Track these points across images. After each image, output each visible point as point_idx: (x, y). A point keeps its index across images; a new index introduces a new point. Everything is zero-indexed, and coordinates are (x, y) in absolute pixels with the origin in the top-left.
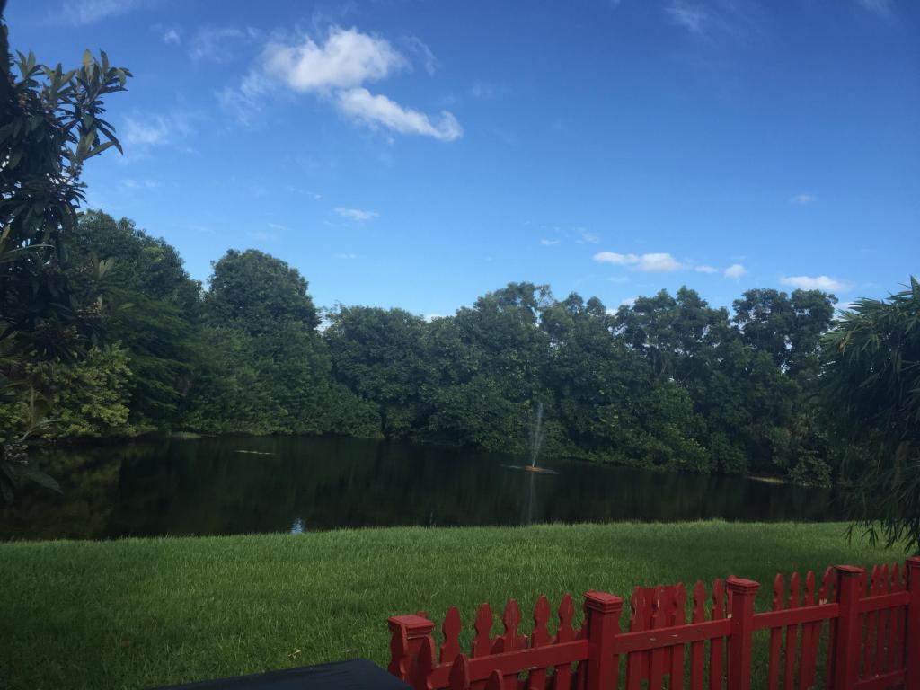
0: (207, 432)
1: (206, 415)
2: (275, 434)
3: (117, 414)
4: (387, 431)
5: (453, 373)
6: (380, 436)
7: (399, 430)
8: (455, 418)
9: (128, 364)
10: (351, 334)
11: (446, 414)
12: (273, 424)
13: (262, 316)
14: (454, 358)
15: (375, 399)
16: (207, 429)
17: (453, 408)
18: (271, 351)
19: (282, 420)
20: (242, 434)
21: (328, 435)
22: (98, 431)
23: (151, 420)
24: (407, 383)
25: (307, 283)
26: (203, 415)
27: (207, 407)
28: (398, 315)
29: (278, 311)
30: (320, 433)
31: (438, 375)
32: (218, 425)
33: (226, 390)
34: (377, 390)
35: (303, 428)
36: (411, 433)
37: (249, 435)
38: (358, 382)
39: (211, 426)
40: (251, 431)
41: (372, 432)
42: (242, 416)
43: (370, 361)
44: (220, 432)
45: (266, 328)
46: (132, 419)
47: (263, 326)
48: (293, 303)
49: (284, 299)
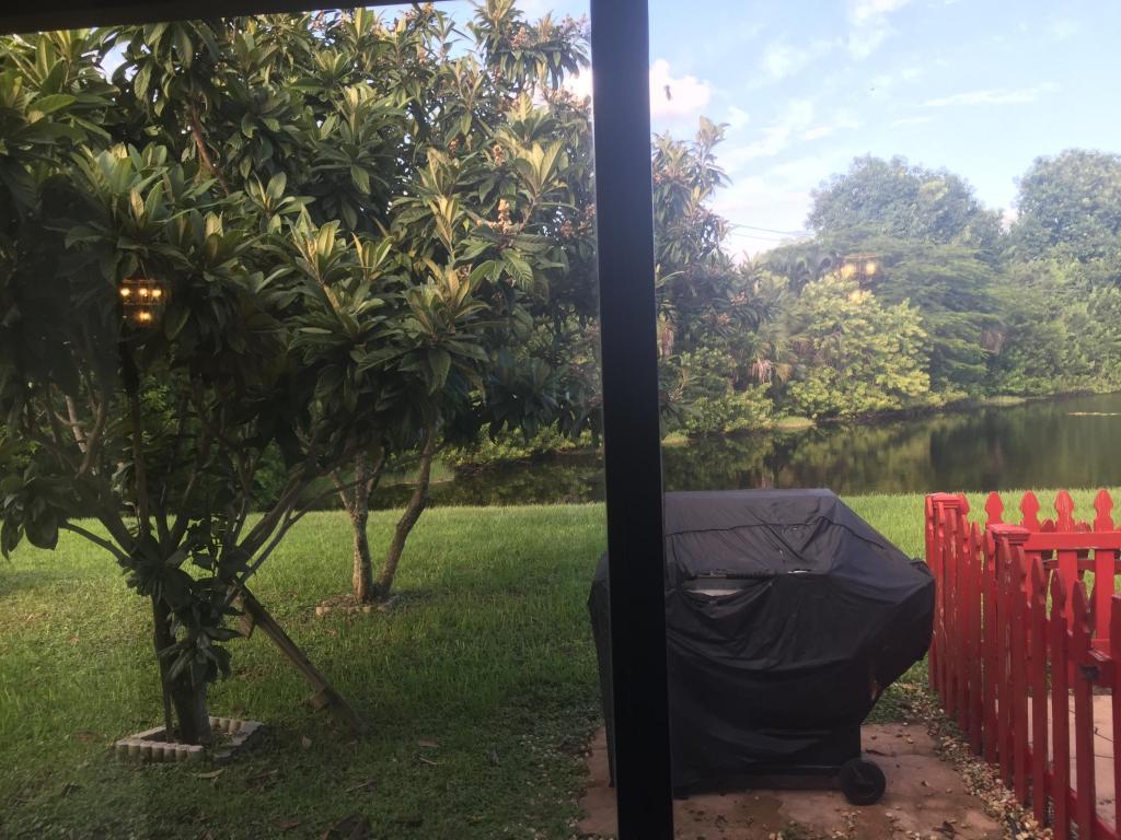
0: (1034, 395)
1: (1029, 372)
3: (916, 382)
9: (920, 325)
13: (1092, 234)
16: (1032, 390)
18: (1111, 278)
22: (898, 403)
23: (957, 385)
27: (1029, 362)
32: (1047, 384)
37: (1091, 394)
39: (1038, 386)
40: (1095, 388)
42: (1079, 371)
44: (1052, 393)
45: (1101, 249)
46: (935, 386)
47: (1096, 246)
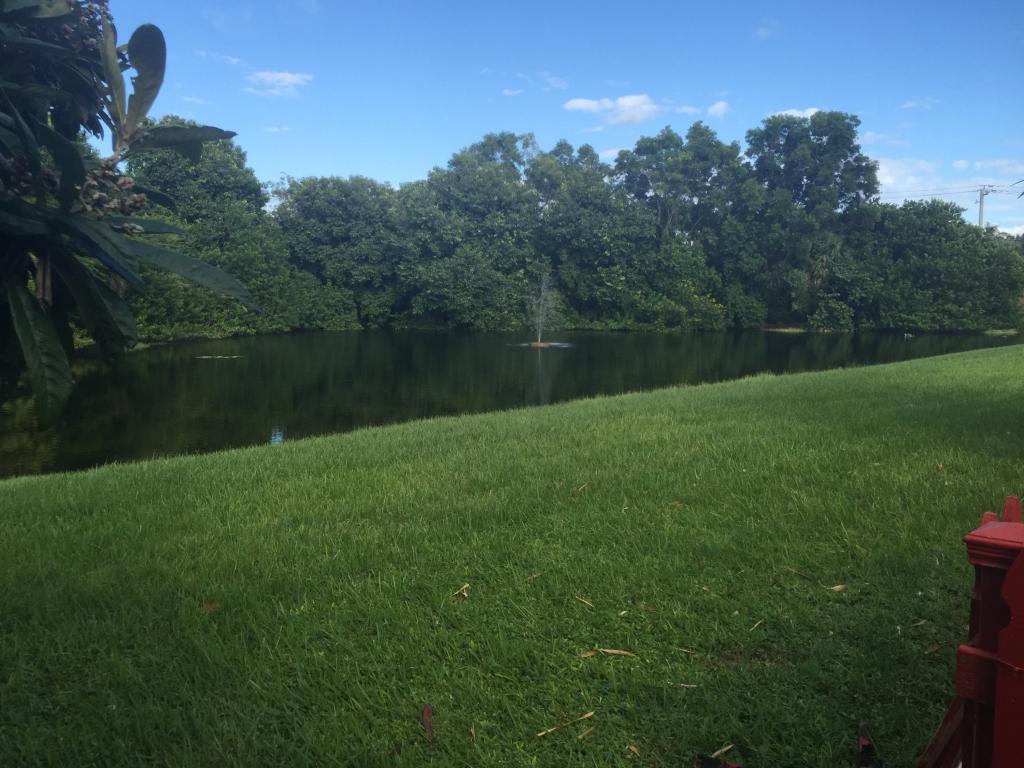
0: (155, 341)
1: (150, 320)
2: (236, 336)
4: (364, 320)
5: (434, 248)
6: (358, 327)
7: (376, 317)
8: (441, 297)
10: (307, 212)
11: (431, 294)
12: (232, 325)
13: (197, 198)
14: (432, 230)
15: (346, 285)
16: (154, 336)
17: (438, 287)
18: (215, 239)
19: (241, 318)
20: (196, 338)
21: (297, 331)
24: (380, 262)
25: (244, 154)
26: (146, 320)
27: (150, 311)
28: (359, 184)
29: (216, 190)
30: (287, 329)
31: (417, 250)
32: (166, 331)
33: (169, 289)
34: (348, 274)
35: (267, 326)
36: (391, 320)
37: (206, 340)
38: (323, 268)
39: (159, 333)
40: (206, 334)
41: (348, 323)
42: (193, 319)
43: (335, 241)
44: (171, 339)
45: (204, 212)
47: (200, 209)
48: (232, 178)
49: (221, 175)
